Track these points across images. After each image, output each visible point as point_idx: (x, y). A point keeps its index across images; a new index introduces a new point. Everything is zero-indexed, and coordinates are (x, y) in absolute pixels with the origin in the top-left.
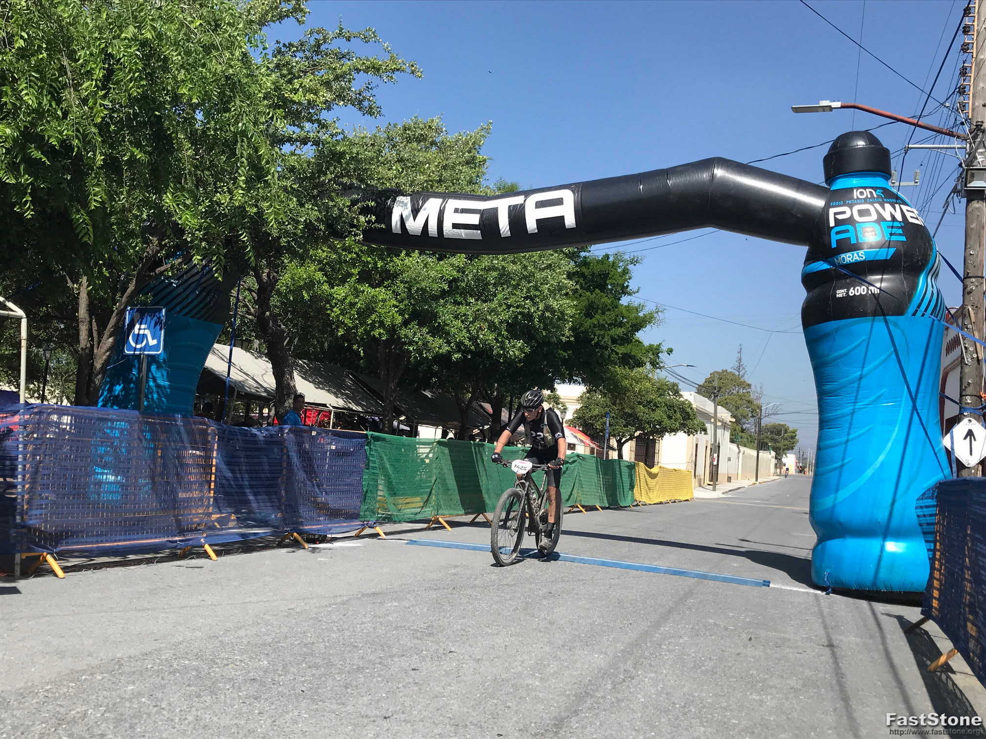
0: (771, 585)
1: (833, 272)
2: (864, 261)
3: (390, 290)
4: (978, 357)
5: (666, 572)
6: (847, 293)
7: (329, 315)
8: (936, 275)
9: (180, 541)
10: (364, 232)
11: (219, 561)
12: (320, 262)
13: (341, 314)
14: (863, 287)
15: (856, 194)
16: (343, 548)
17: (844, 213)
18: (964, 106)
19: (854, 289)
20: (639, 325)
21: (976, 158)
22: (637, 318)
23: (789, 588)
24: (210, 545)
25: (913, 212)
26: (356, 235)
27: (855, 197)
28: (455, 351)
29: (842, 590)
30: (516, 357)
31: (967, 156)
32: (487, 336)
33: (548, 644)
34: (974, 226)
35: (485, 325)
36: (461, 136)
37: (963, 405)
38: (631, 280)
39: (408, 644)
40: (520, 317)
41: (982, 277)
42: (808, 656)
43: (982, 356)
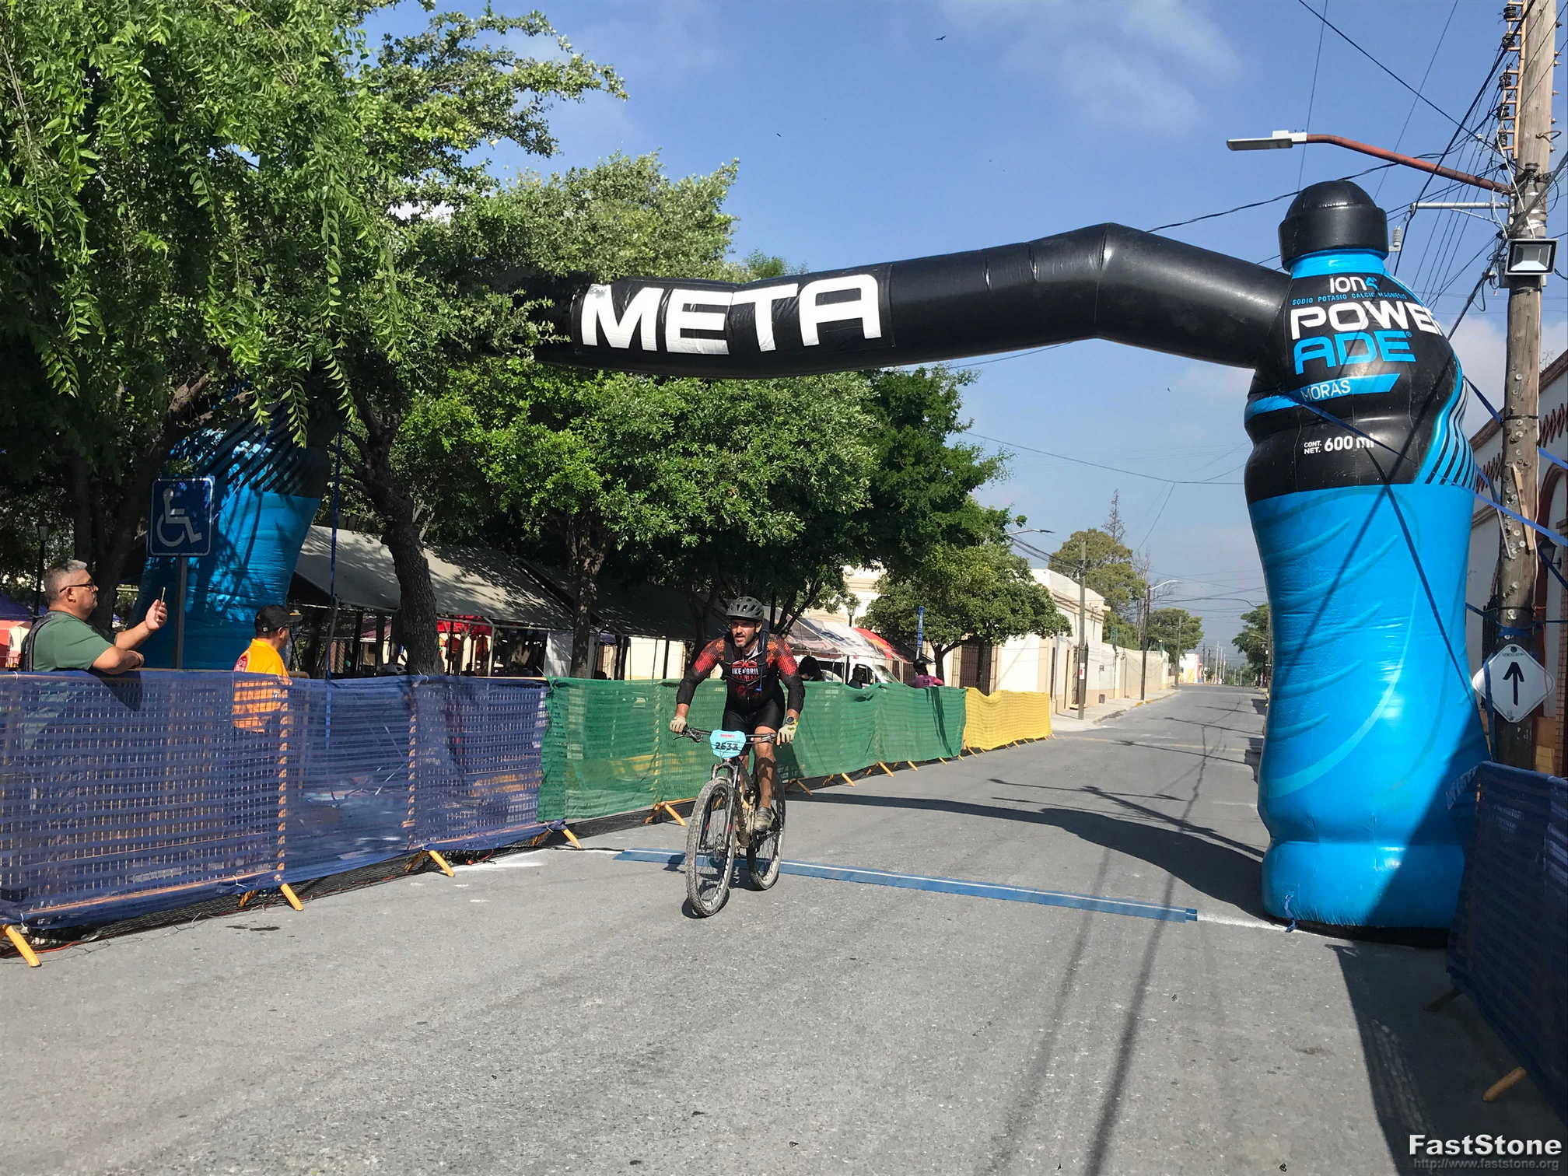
0: (1200, 918)
1: (1298, 414)
2: (1349, 395)
3: (581, 433)
5: (1034, 898)
6: (1322, 447)
7: (484, 475)
8: (1461, 415)
9: (242, 882)
10: (537, 350)
11: (306, 912)
12: (470, 388)
13: (503, 473)
14: (1347, 438)
15: (1334, 285)
16: (511, 873)
17: (1315, 316)
18: (1506, 138)
19: (1332, 441)
20: (972, 480)
21: (1525, 223)
22: (969, 470)
23: (1227, 922)
24: (290, 885)
25: (1424, 313)
26: (522, 356)
27: (1333, 291)
28: (686, 531)
29: (1314, 925)
30: (783, 539)
31: (1511, 221)
32: (737, 505)
33: (859, 1082)
34: (1521, 334)
35: (734, 489)
36: (689, 182)
37: (1504, 624)
38: (959, 407)
39: (622, 1099)
40: (789, 475)
41: (1535, 418)
42: (1286, 1077)
43: (1533, 545)
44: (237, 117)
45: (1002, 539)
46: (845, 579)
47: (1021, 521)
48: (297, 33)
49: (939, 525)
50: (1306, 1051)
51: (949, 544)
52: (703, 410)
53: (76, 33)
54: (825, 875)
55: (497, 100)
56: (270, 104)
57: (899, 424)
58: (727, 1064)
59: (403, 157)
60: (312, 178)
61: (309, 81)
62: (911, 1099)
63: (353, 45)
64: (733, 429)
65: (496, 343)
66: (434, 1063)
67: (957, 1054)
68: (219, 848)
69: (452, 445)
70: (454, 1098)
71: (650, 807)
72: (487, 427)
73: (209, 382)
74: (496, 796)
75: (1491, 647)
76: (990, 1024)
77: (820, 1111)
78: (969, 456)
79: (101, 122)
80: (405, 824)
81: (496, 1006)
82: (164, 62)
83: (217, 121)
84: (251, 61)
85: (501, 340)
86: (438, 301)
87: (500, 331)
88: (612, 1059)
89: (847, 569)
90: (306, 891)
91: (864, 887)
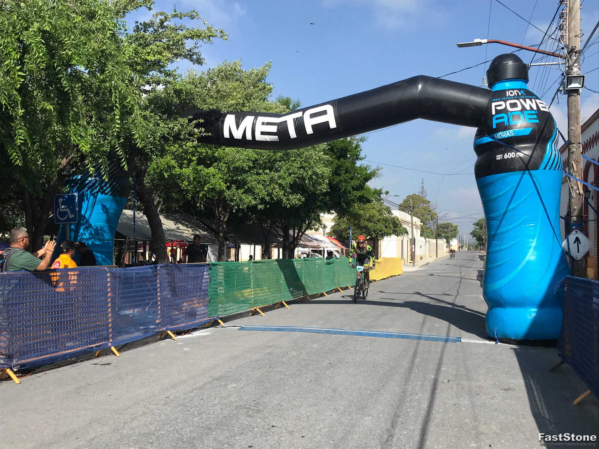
0: (462, 340)
1: (494, 144)
2: (514, 136)
3: (217, 168)
4: (579, 192)
5: (398, 337)
6: (503, 157)
7: (181, 186)
9: (96, 347)
10: (198, 139)
11: (121, 357)
12: (174, 153)
13: (188, 185)
14: (513, 153)
15: (508, 93)
16: (199, 337)
17: (501, 105)
18: (563, 37)
19: (507, 154)
20: (367, 178)
21: (572, 69)
22: (366, 174)
23: (472, 341)
24: (115, 347)
26: (193, 141)
27: (508, 96)
28: (259, 203)
29: (505, 340)
30: (296, 204)
31: (567, 69)
32: (278, 193)
33: (335, 411)
34: (573, 112)
35: (277, 186)
36: (253, 70)
37: (572, 222)
38: (361, 151)
39: (244, 422)
40: (297, 180)
41: (580, 143)
42: (497, 400)
43: (582, 191)
44: (78, 56)
45: (380, 200)
46: (321, 218)
47: (387, 193)
48: (99, 23)
49: (356, 196)
50: (504, 390)
51: (360, 202)
52: (263, 157)
53: (14, 28)
54: (319, 332)
55: (178, 44)
56: (90, 50)
57: (338, 158)
58: (284, 407)
59: (144, 68)
60: (108, 77)
61: (105, 41)
62: (354, 417)
63: (121, 26)
64: (275, 164)
65: (182, 137)
66: (172, 412)
67: (371, 398)
68: (87, 334)
69: (168, 175)
70: (180, 426)
71: (250, 309)
72: (181, 168)
73: (74, 157)
74: (192, 309)
75: (568, 231)
76: (384, 386)
77: (320, 423)
78: (366, 169)
79: (26, 60)
80: (157, 321)
81: (195, 390)
82: (49, 36)
83: (70, 58)
84: (81, 34)
85: (184, 136)
86: (159, 122)
87: (184, 132)
88: (240, 408)
89: (322, 214)
90: (120, 349)
91: (334, 335)
